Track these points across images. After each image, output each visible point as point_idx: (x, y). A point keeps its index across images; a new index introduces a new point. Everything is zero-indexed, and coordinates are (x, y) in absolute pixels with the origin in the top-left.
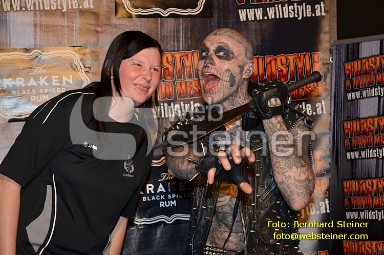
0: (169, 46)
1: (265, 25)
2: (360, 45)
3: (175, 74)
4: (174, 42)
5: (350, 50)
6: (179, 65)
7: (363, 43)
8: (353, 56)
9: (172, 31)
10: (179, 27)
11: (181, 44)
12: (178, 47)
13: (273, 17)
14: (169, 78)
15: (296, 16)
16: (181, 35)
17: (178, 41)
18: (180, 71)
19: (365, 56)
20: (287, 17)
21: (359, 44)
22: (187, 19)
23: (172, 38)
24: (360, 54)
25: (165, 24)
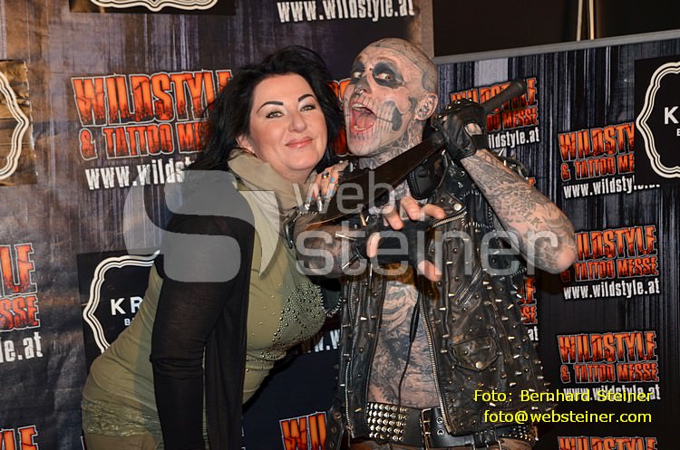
0: (163, 62)
1: (321, 31)
2: (476, 65)
3: (175, 111)
4: (172, 55)
5: (459, 73)
6: (180, 96)
7: (480, 62)
8: (464, 82)
9: (169, 37)
10: (180, 30)
11: (184, 60)
12: (179, 65)
13: (334, 17)
14: (164, 116)
15: (370, 15)
16: (183, 43)
17: (179, 53)
18: (182, 106)
19: (484, 83)
20: (356, 16)
21: (473, 63)
22: (193, 16)
23: (168, 49)
24: (475, 79)
25: (156, 25)
